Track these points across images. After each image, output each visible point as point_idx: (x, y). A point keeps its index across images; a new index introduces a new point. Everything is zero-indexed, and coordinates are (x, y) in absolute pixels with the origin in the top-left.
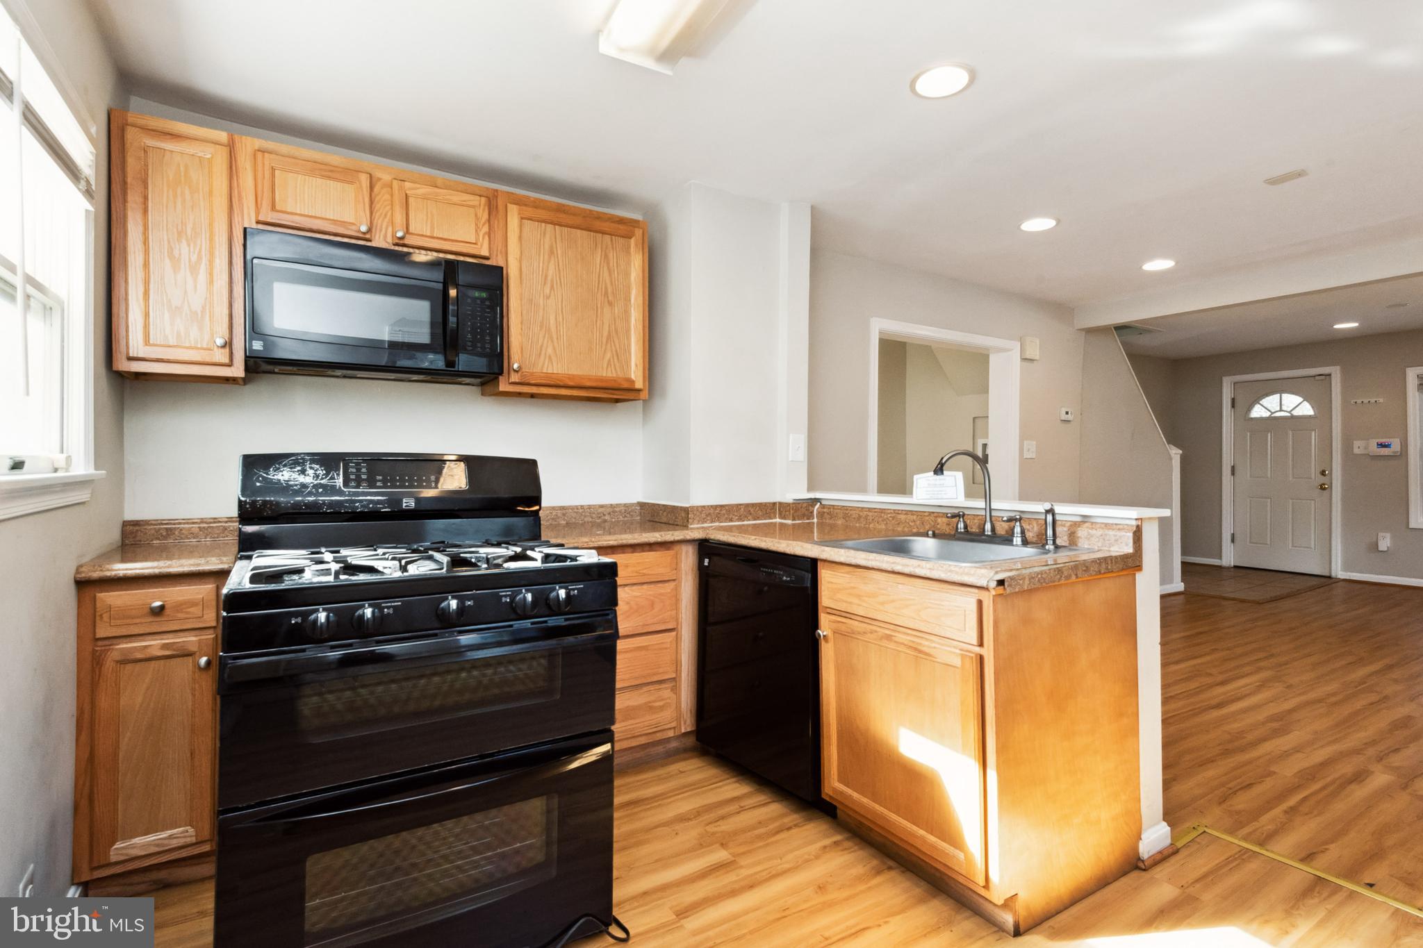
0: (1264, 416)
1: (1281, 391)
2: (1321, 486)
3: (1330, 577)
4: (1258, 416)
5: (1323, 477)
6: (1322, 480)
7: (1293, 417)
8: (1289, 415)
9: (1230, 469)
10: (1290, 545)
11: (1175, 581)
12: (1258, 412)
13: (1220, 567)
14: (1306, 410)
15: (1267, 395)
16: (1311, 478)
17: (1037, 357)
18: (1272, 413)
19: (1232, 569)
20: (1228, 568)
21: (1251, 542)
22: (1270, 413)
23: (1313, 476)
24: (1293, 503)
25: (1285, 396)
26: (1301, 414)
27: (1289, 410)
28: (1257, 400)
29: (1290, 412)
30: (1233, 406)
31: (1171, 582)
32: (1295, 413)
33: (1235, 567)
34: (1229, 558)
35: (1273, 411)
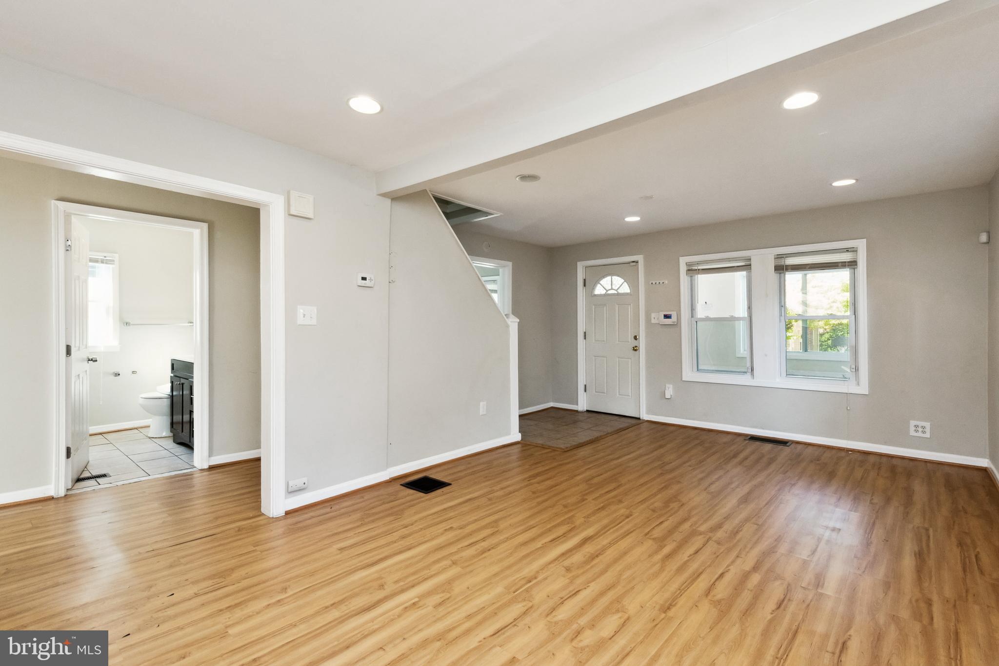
0: (602, 293)
1: (612, 274)
2: (634, 348)
3: (639, 419)
4: (599, 293)
5: (635, 341)
6: (635, 343)
7: (618, 294)
8: (616, 292)
9: (582, 335)
10: (618, 394)
11: (512, 433)
12: (599, 290)
13: (577, 411)
14: (626, 289)
15: (604, 277)
16: (629, 342)
17: (311, 215)
18: (607, 291)
19: (586, 413)
20: (582, 412)
21: (596, 392)
22: (605, 291)
23: (630, 341)
24: (619, 360)
25: (614, 277)
26: (623, 292)
27: (616, 288)
28: (597, 282)
29: (616, 290)
30: (585, 285)
31: (508, 433)
32: (621, 291)
33: (588, 411)
34: (583, 404)
35: (607, 289)
